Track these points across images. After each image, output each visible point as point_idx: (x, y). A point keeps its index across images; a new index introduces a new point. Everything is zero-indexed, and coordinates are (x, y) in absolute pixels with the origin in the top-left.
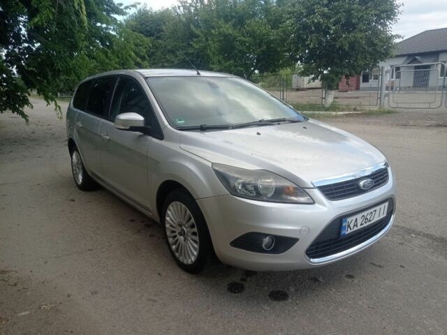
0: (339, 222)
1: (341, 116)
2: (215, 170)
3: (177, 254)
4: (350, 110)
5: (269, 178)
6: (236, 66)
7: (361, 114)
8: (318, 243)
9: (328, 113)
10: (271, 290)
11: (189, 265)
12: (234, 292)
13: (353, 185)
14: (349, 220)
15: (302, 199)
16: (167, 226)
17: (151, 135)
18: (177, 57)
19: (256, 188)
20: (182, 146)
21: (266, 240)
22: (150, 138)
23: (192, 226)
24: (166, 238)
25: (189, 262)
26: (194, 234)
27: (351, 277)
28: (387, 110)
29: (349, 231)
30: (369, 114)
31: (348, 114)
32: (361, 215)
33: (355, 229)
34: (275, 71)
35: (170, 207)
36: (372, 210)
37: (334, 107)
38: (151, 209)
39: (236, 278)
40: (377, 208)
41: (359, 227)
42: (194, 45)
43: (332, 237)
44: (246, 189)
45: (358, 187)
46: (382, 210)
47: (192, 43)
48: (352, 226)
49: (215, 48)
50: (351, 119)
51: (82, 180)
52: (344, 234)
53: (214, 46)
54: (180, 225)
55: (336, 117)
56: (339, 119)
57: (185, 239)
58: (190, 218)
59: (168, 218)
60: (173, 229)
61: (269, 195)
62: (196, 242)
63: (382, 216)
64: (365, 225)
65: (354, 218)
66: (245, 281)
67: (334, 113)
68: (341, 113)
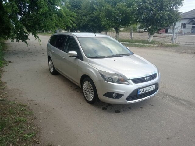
0: (137, 90)
1: (155, 47)
2: (99, 72)
3: (86, 98)
4: (159, 44)
5: (116, 76)
6: (112, 23)
7: (164, 46)
8: (130, 96)
9: (150, 45)
10: (115, 110)
11: (90, 101)
12: (104, 110)
13: (143, 79)
14: (141, 90)
15: (126, 83)
16: (84, 89)
17: (79, 59)
18: (87, 18)
19: (112, 79)
20: (89, 63)
21: (114, 95)
22: (79, 60)
23: (92, 89)
24: (83, 93)
25: (90, 100)
26: (92, 92)
27: (142, 108)
28: (175, 45)
29: (141, 93)
30: (167, 46)
31: (158, 46)
32: (145, 88)
33: (143, 92)
34: (129, 25)
35: (85, 83)
36: (149, 87)
37: (152, 43)
38: (78, 83)
39: (105, 106)
40: (151, 87)
41: (144, 92)
42: (95, 13)
43: (135, 95)
44: (109, 79)
45: (145, 80)
46: (153, 87)
47: (94, 12)
48: (141, 92)
49: (103, 15)
50: (159, 48)
51: (53, 71)
52: (139, 94)
53: (103, 14)
54: (88, 89)
55: (153, 47)
56: (154, 48)
57: (89, 93)
58: (91, 87)
59: (84, 86)
60: (85, 90)
61: (116, 81)
62: (93, 94)
63: (153, 89)
64: (146, 92)
65: (142, 89)
66: (107, 107)
67: (152, 45)
68: (155, 45)
